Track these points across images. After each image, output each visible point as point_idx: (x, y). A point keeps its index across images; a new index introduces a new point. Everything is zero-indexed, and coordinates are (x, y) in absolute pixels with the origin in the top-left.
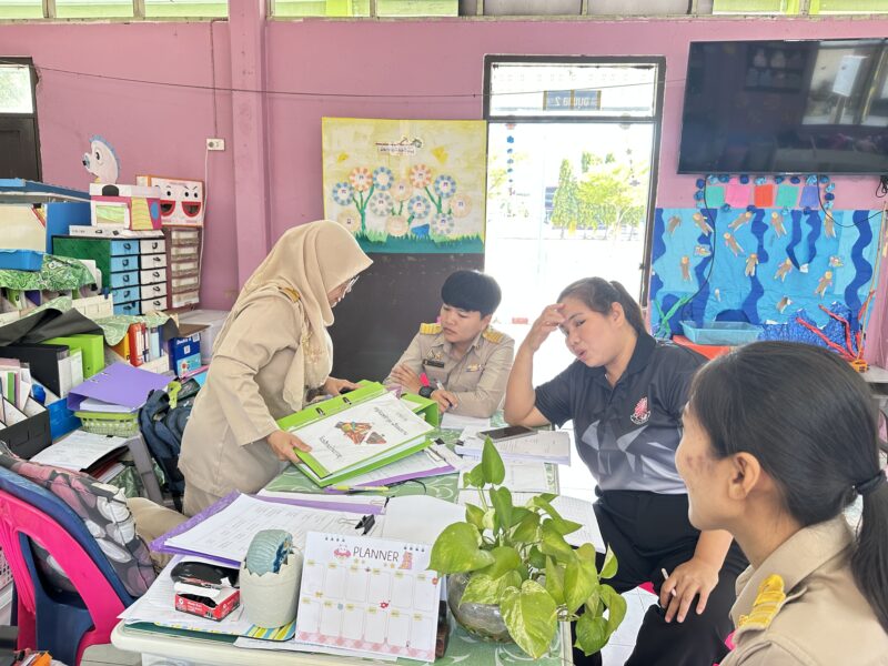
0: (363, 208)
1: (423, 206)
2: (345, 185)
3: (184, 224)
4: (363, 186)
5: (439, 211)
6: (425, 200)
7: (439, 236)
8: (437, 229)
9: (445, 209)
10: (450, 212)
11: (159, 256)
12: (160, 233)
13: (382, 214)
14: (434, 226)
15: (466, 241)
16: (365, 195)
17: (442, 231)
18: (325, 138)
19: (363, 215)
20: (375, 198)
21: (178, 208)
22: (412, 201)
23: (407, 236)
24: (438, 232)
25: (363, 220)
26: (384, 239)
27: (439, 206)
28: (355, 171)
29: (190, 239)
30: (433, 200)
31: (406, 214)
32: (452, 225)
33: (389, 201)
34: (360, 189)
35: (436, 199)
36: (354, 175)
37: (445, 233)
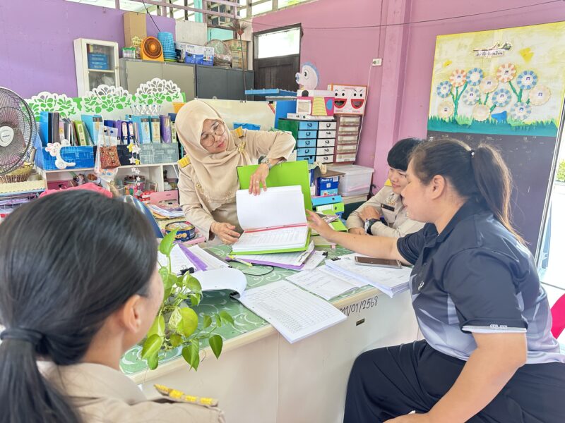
0: (457, 99)
1: (505, 97)
2: (447, 83)
3: (351, 113)
4: (459, 84)
5: (519, 100)
6: (507, 92)
7: (516, 121)
8: (515, 115)
9: (524, 99)
10: (528, 102)
11: (331, 132)
12: (332, 118)
13: (471, 104)
14: (513, 113)
15: (540, 126)
16: (460, 90)
17: (519, 117)
18: (437, 50)
19: (456, 104)
20: (467, 92)
21: (348, 103)
22: (497, 93)
23: (488, 120)
24: (516, 118)
25: (456, 108)
26: (470, 123)
27: (520, 97)
28: (454, 73)
29: (353, 122)
30: (515, 92)
31: (490, 103)
32: (529, 112)
33: (478, 93)
34: (457, 86)
35: (518, 92)
36: (453, 75)
37: (522, 118)
